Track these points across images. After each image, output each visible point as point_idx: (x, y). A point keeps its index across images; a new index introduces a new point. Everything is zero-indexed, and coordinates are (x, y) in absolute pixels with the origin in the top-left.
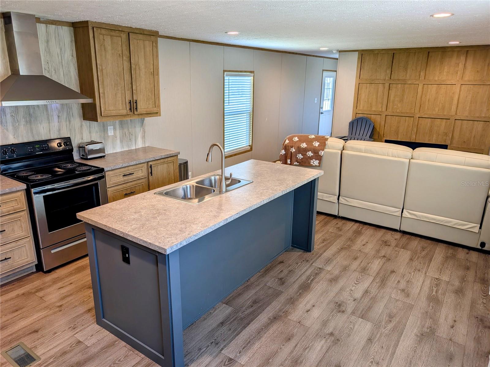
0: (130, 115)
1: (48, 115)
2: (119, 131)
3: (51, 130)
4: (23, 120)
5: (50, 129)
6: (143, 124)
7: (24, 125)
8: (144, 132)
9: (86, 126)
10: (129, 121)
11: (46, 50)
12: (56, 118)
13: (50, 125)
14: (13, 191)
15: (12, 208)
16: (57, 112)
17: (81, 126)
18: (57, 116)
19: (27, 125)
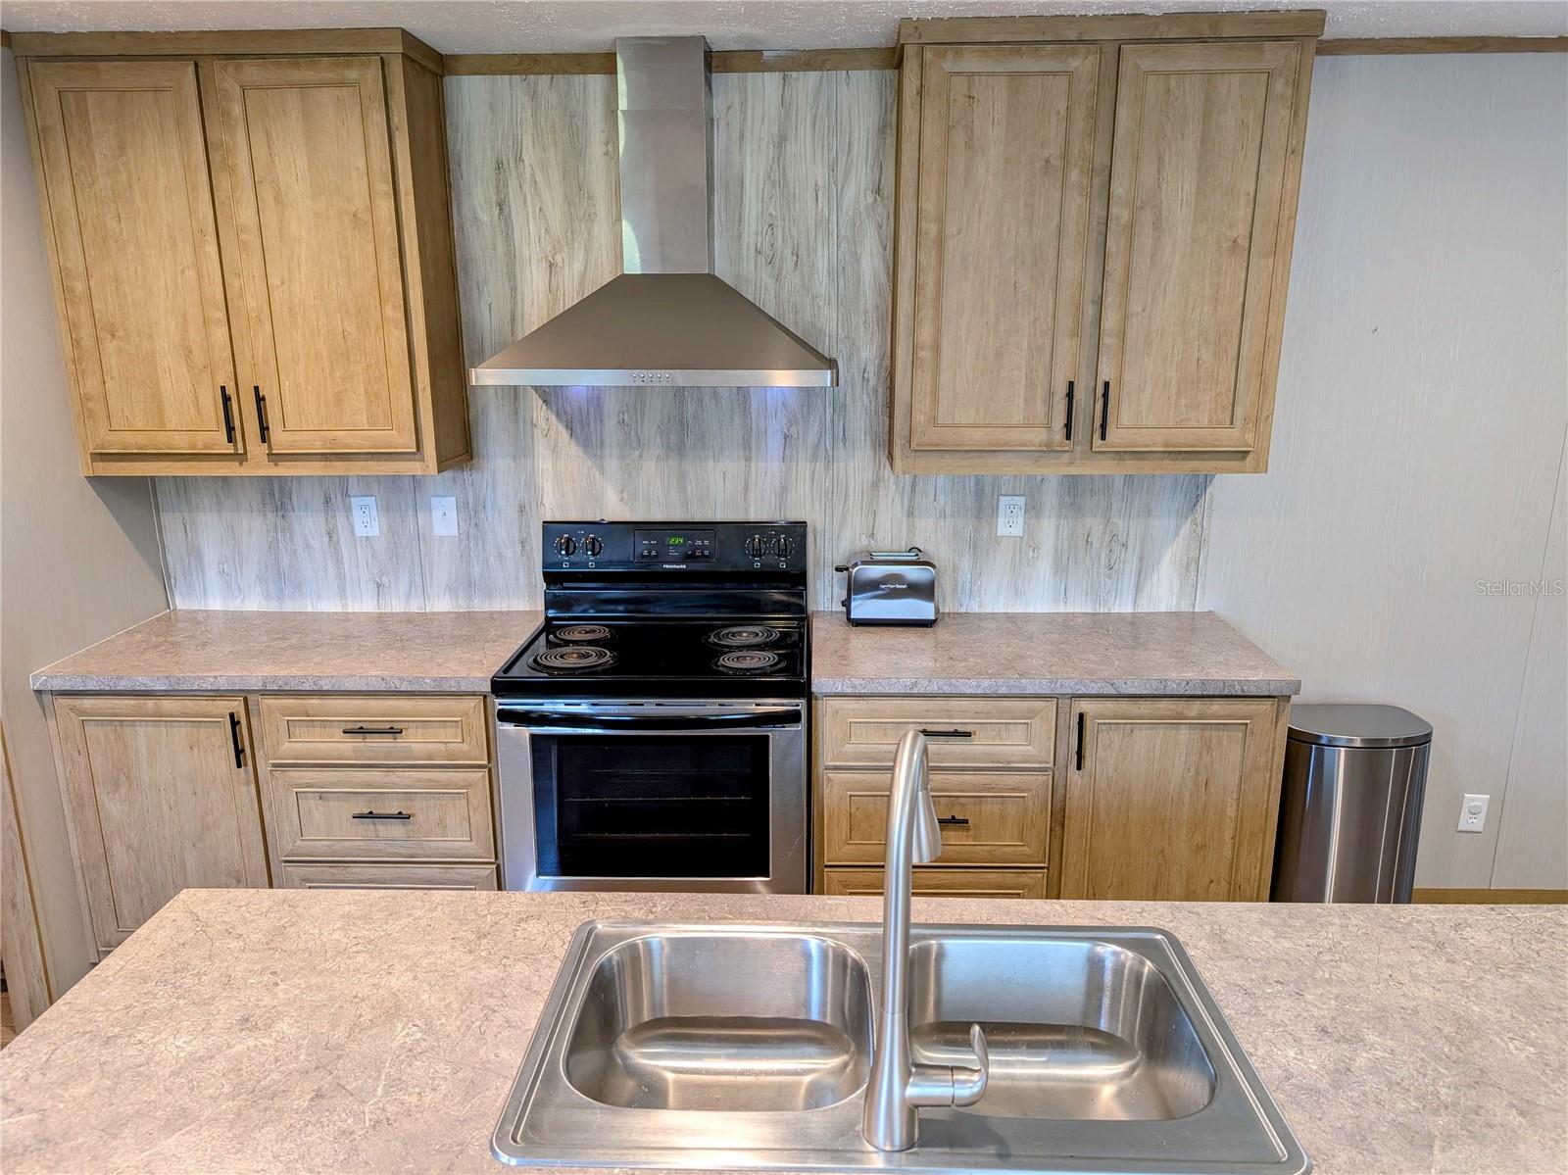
0: (1066, 455)
1: (747, 428)
2: (1053, 521)
3: (752, 487)
4: (658, 440)
5: (747, 484)
6: (1201, 502)
7: (657, 459)
8: (1200, 541)
9: (896, 484)
10: (1119, 483)
11: (769, 177)
12: (775, 442)
13: (750, 467)
14: (448, 689)
15: (442, 747)
16: (784, 421)
17: (876, 483)
18: (779, 437)
19: (668, 458)
